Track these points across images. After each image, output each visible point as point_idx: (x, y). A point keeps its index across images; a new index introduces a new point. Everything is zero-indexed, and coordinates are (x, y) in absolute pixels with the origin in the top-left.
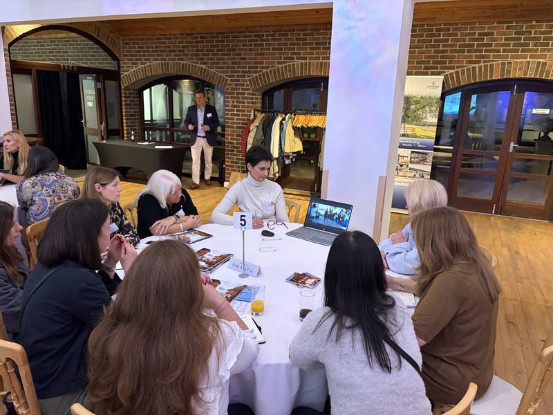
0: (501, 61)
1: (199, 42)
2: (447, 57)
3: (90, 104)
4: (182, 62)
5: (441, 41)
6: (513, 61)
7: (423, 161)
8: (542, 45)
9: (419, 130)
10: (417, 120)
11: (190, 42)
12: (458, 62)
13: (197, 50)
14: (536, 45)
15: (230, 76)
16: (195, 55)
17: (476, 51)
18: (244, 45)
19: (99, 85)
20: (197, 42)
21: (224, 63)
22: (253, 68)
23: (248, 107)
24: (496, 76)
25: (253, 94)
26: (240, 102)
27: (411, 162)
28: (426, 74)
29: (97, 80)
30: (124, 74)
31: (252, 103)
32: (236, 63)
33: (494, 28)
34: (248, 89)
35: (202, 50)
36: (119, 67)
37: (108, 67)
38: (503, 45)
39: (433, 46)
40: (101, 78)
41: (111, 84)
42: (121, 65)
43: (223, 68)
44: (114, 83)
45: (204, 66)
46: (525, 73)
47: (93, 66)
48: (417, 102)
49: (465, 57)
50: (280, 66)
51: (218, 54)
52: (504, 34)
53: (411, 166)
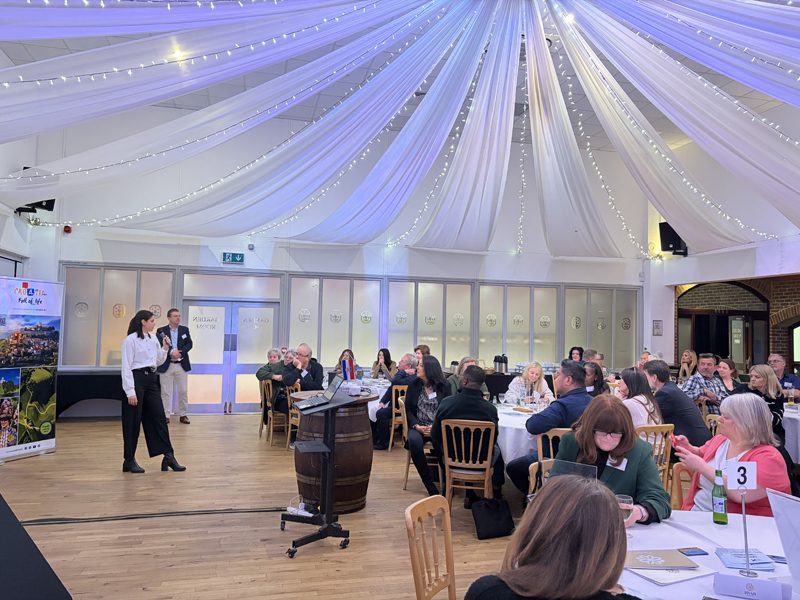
3: (737, 341)
19: (747, 325)
29: (746, 320)
30: (773, 314)
36: (768, 308)
37: (756, 308)
40: (750, 319)
41: (759, 324)
42: (771, 305)
44: (763, 323)
47: (742, 308)
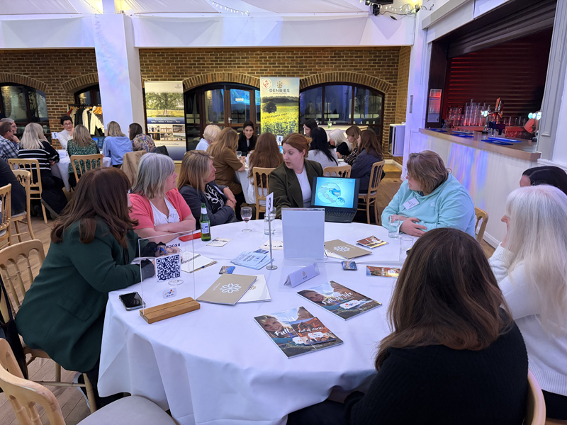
0: (211, 73)
1: (20, 59)
2: (183, 70)
4: (8, 73)
5: (179, 61)
6: (216, 72)
7: (180, 131)
8: (228, 64)
9: (175, 113)
10: (173, 107)
11: (13, 59)
12: (190, 73)
13: (19, 65)
14: (225, 64)
15: (48, 83)
16: (18, 68)
17: (197, 67)
18: (55, 62)
20: (18, 59)
21: (42, 74)
22: (64, 77)
23: (64, 103)
24: (210, 81)
25: (67, 95)
26: (58, 100)
27: (174, 132)
28: (174, 80)
31: (67, 100)
32: (51, 74)
33: (204, 55)
34: (63, 91)
35: (24, 65)
38: (210, 64)
39: (175, 64)
43: (41, 77)
45: (26, 76)
46: (224, 79)
48: (171, 96)
49: (193, 70)
50: (83, 75)
51: (36, 68)
52: (210, 58)
53: (174, 134)
